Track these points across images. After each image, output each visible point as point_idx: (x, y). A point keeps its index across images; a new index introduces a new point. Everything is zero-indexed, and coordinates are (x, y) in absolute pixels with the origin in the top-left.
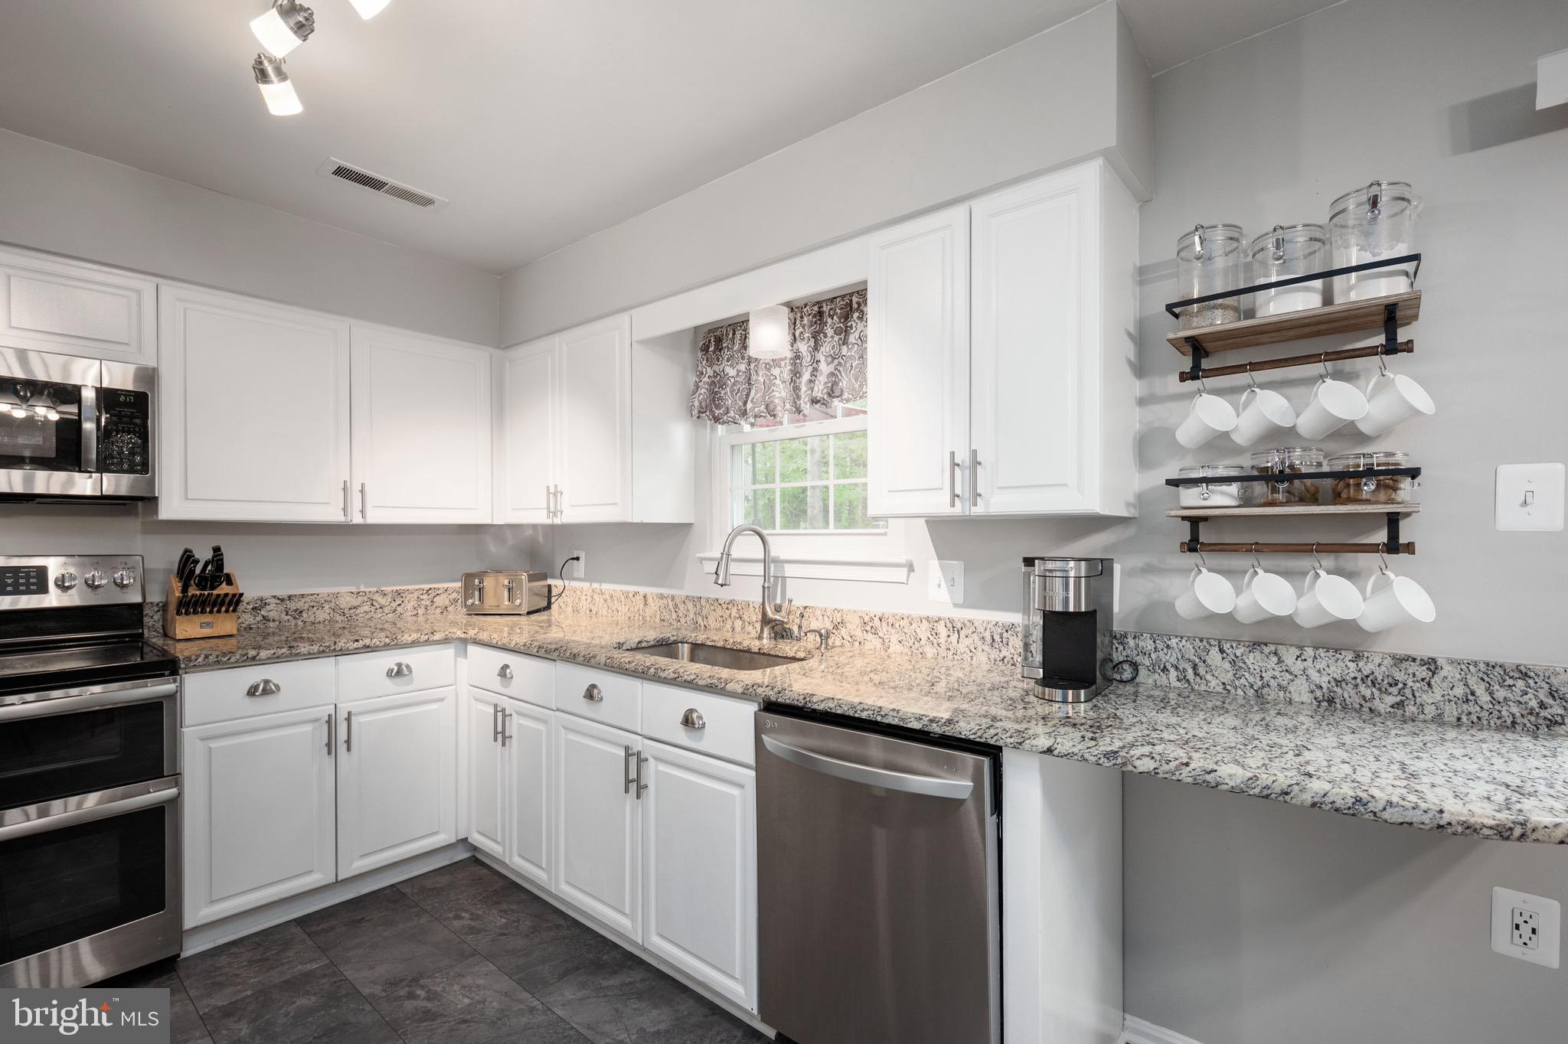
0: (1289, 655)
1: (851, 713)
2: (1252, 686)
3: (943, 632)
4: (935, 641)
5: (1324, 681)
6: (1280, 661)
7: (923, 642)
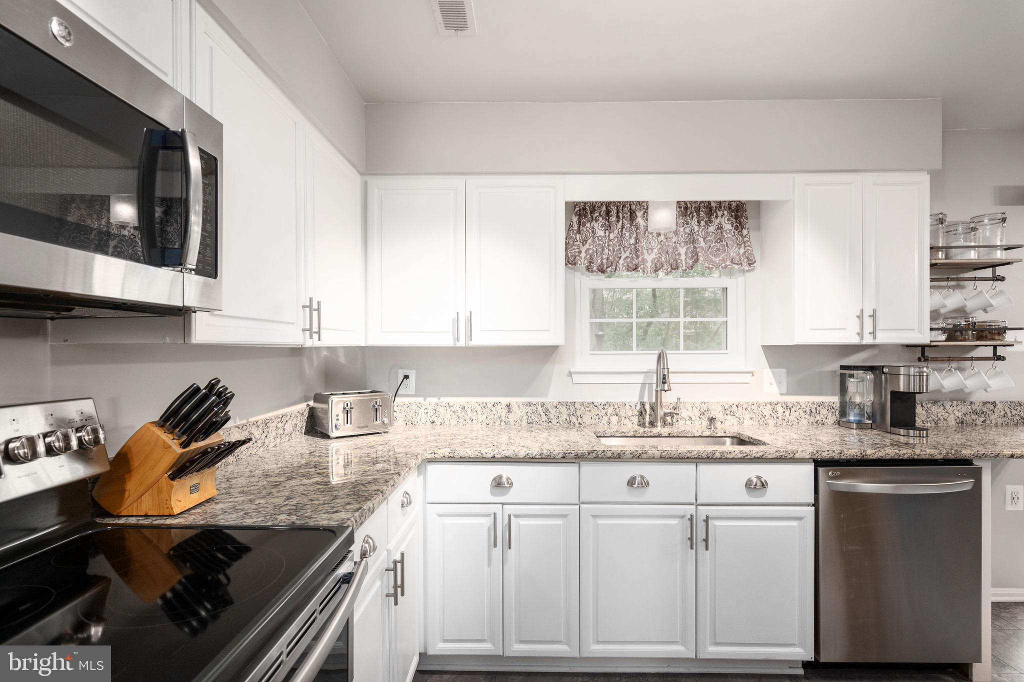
0: (948, 407)
2: (934, 420)
3: (779, 409)
4: (775, 416)
5: (959, 415)
6: (944, 408)
7: (767, 417)
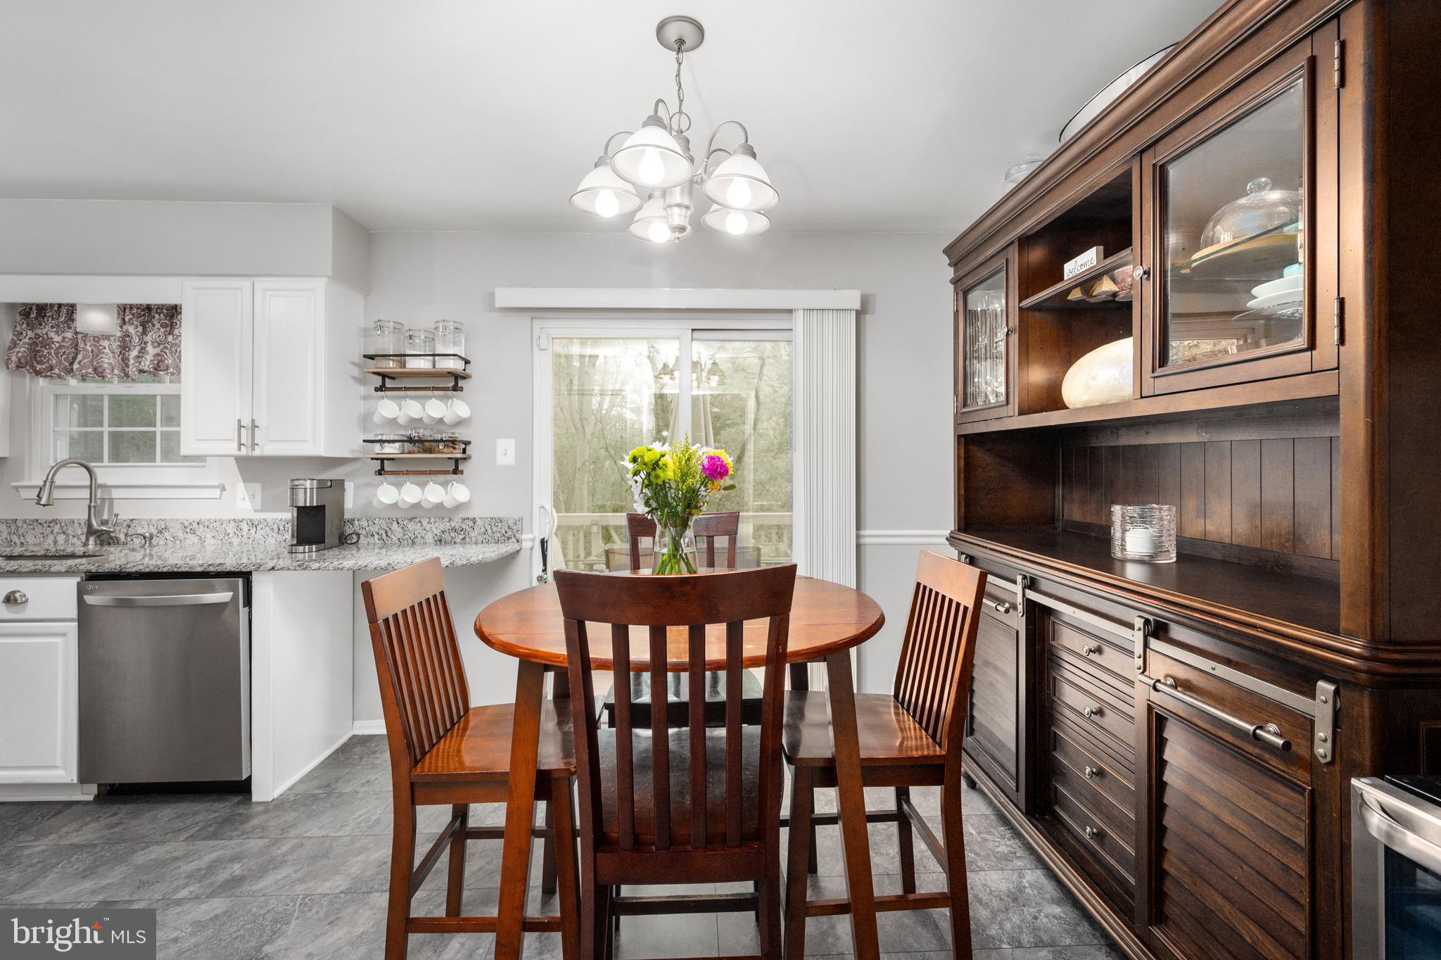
0: (425, 522)
1: (156, 570)
2: (410, 538)
3: (245, 527)
4: (240, 534)
5: (438, 532)
6: (422, 525)
7: (231, 535)
